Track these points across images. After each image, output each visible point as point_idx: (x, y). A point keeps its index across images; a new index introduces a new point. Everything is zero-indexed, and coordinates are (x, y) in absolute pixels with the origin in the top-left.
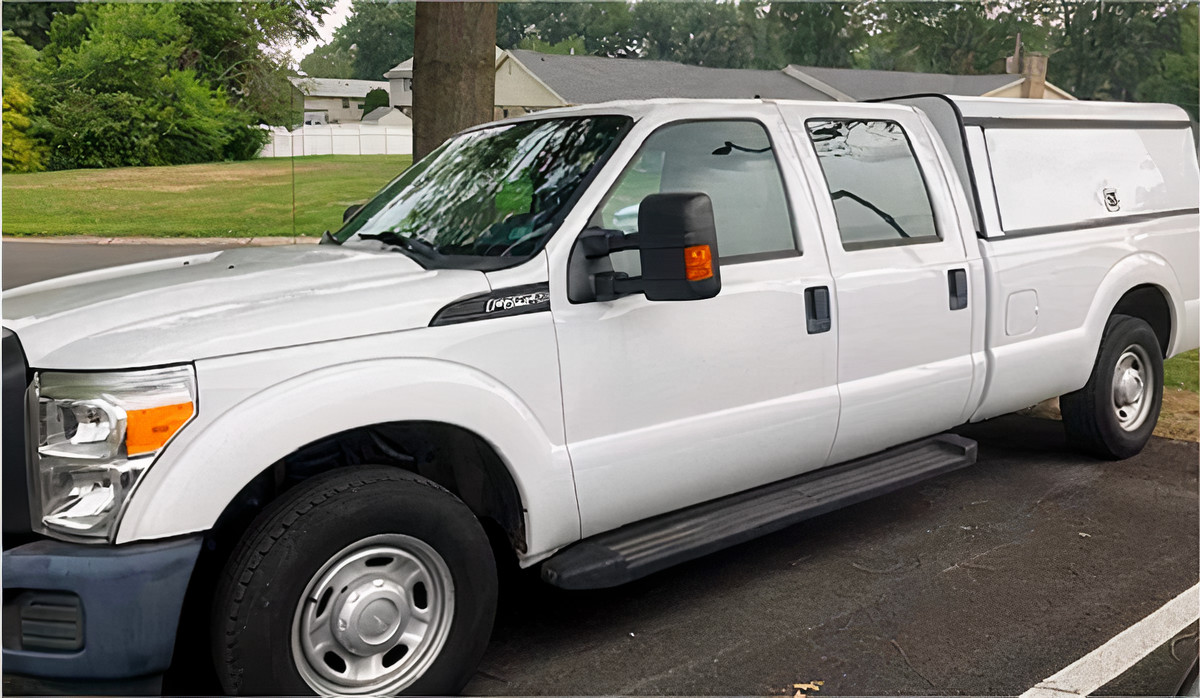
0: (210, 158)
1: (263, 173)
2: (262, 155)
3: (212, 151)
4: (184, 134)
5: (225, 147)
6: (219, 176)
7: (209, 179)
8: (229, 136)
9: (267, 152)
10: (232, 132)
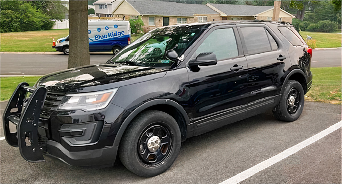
0: (37, 29)
1: (51, 34)
2: (53, 28)
3: (38, 27)
4: (29, 23)
5: (42, 26)
6: (38, 35)
7: (35, 36)
8: (43, 23)
9: (55, 27)
10: (44, 22)
